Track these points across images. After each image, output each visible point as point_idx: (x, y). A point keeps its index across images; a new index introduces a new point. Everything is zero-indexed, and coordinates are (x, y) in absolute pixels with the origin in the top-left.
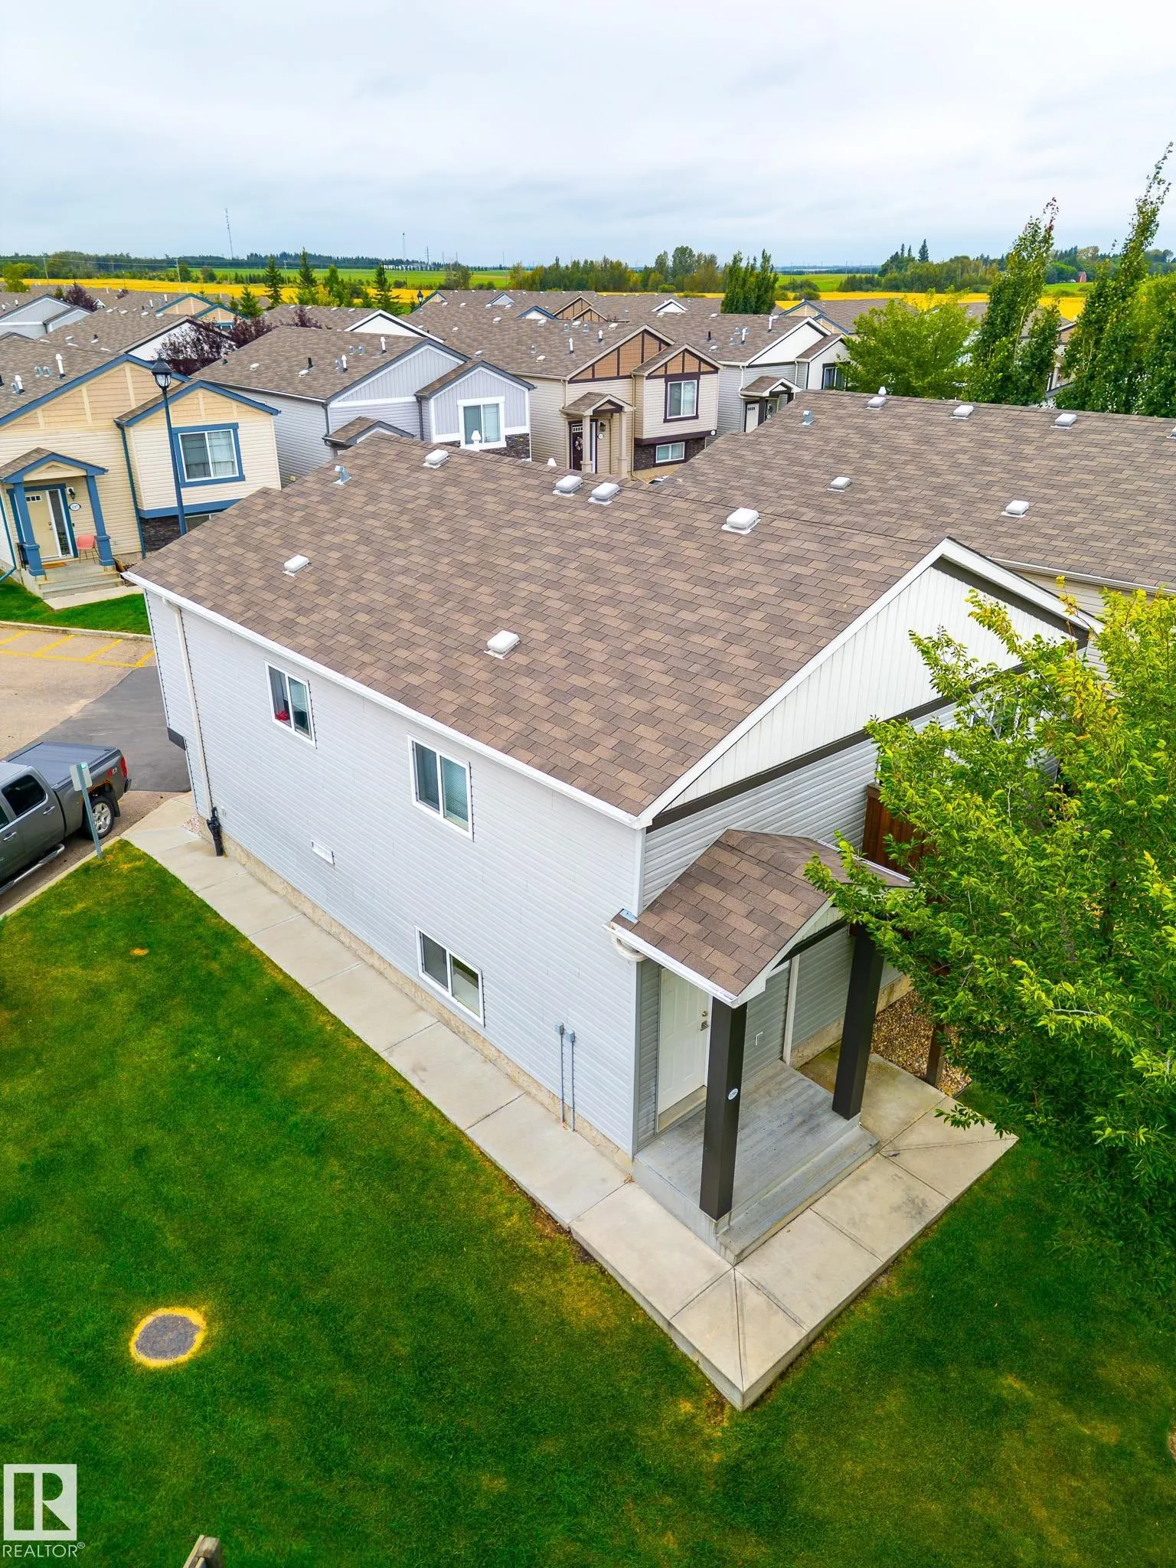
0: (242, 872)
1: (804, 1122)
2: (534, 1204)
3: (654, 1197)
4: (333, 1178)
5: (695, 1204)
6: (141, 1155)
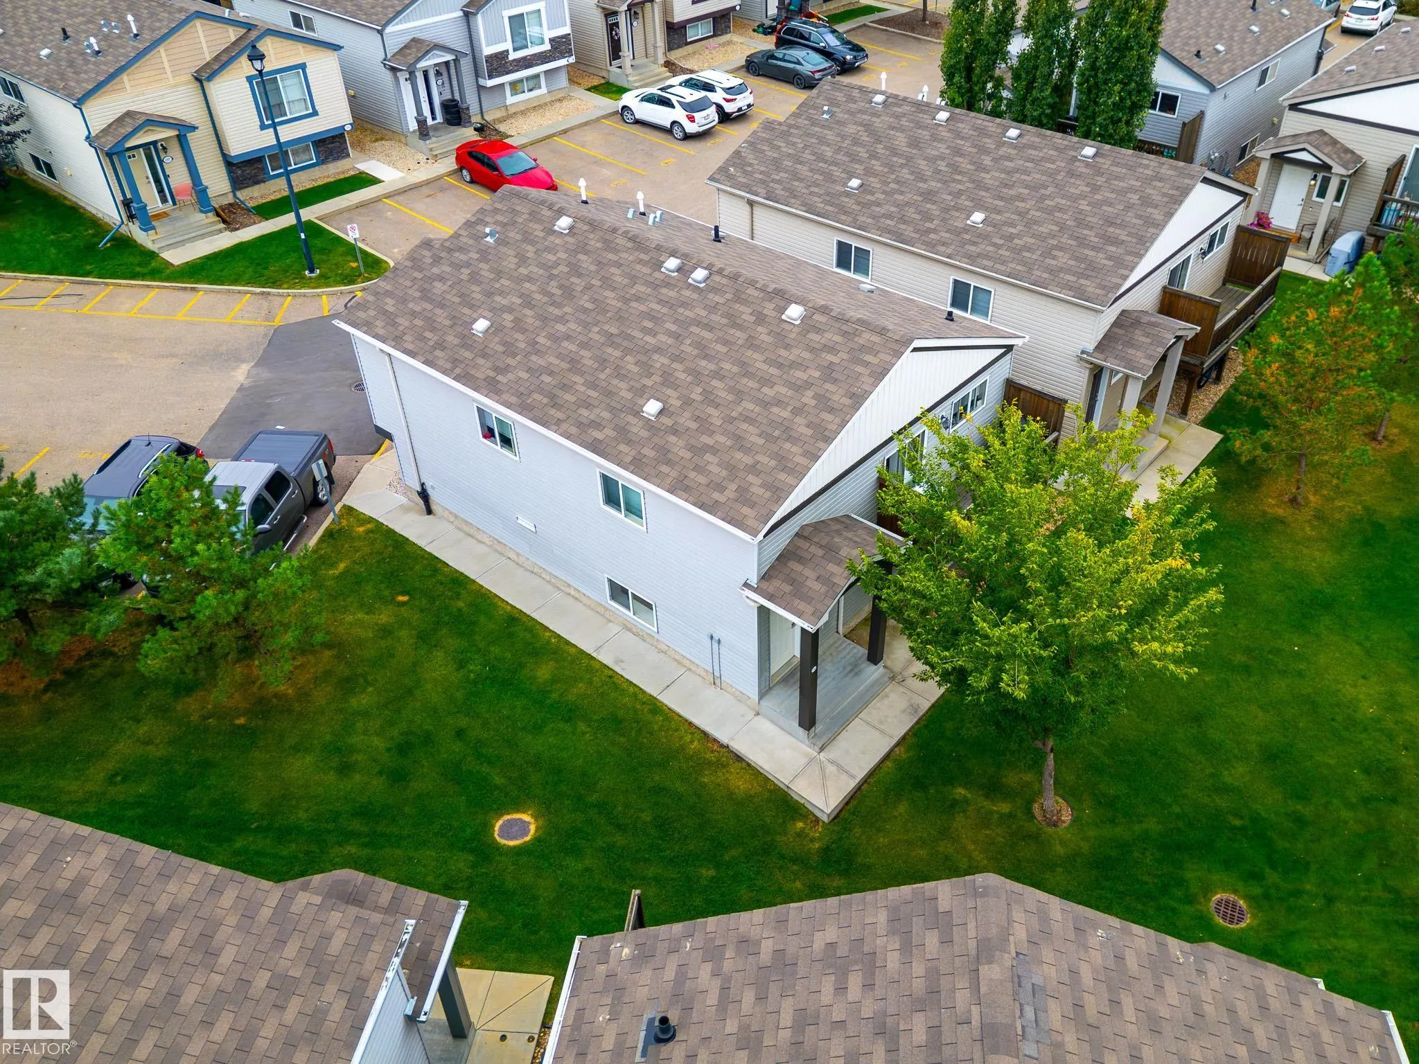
1: (852, 669)
2: (705, 734)
3: (772, 721)
4: (584, 733)
5: (795, 724)
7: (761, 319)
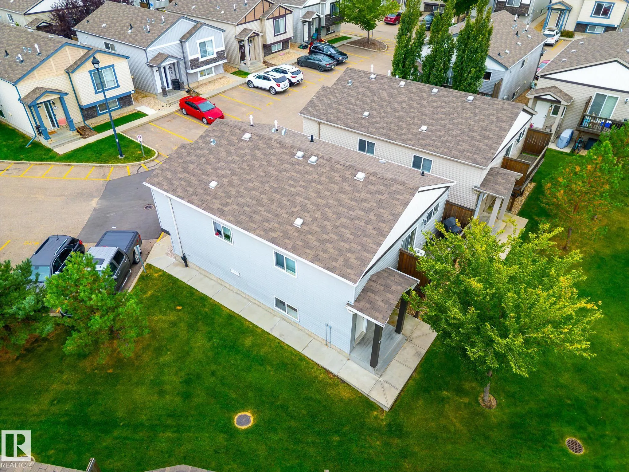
0: (197, 273)
1: (389, 337)
2: (326, 370)
3: (356, 363)
5: (369, 365)
6: (213, 373)
7: (344, 179)
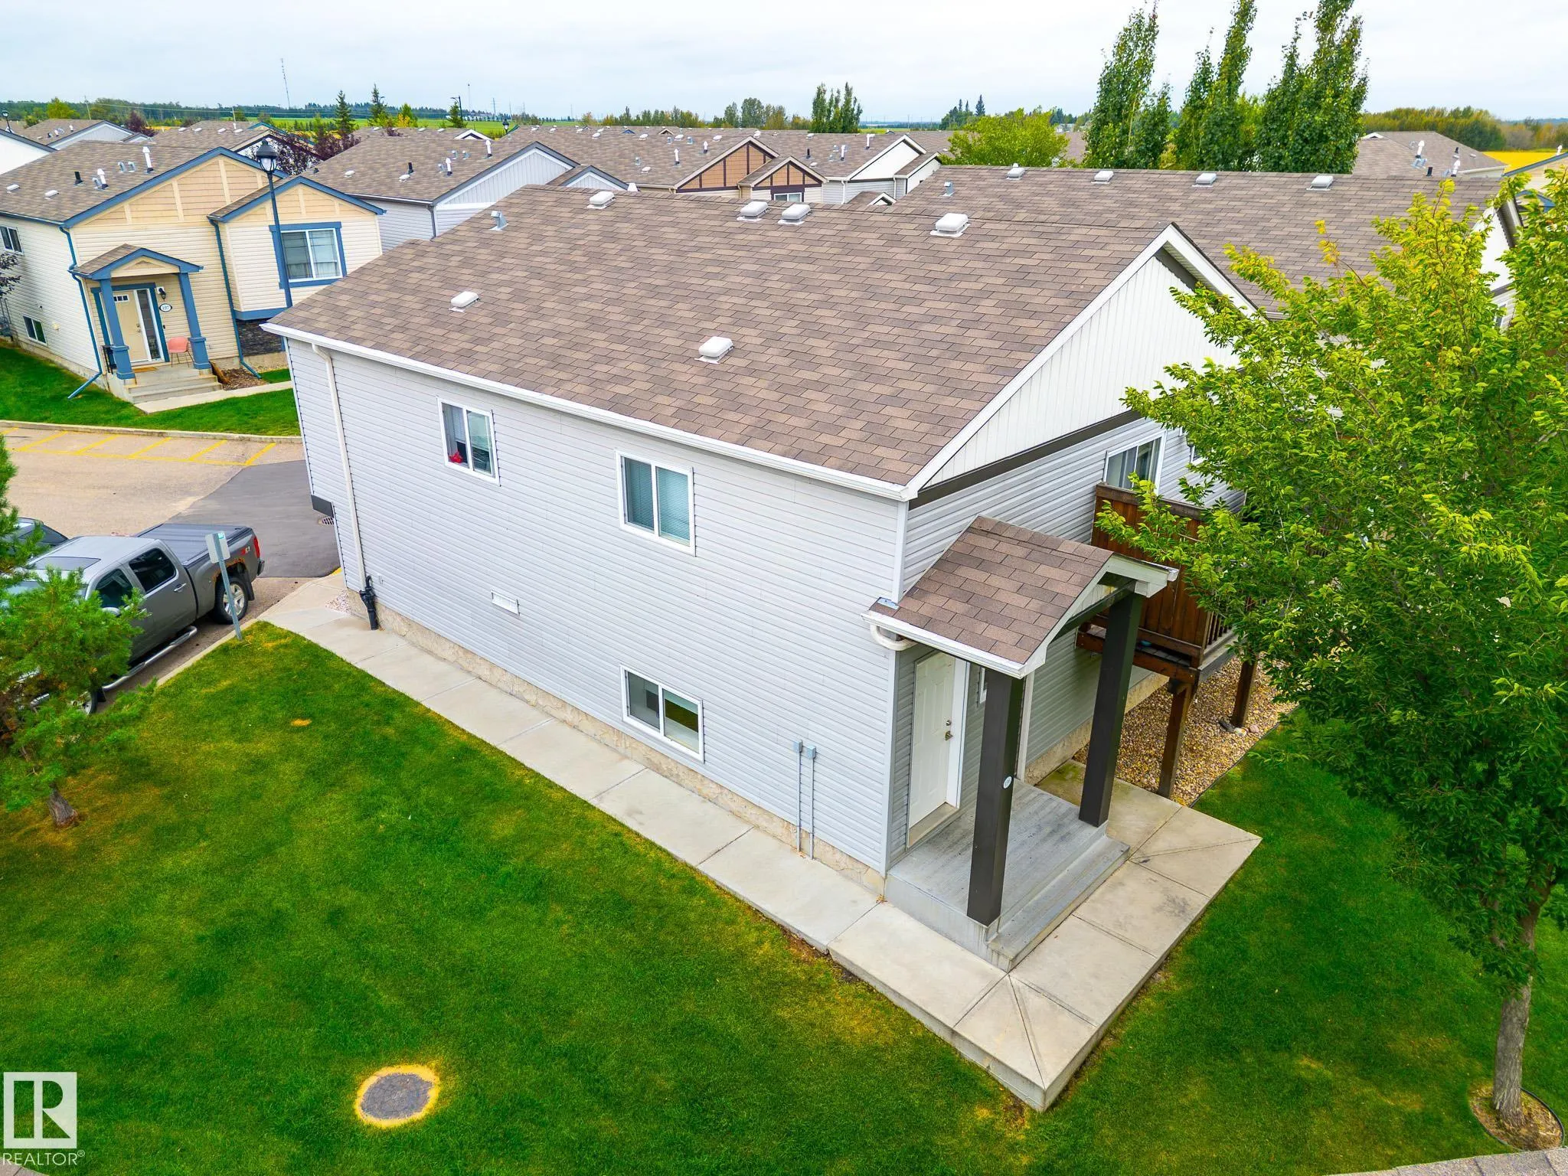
0: (402, 643)
1: (1053, 832)
2: (785, 932)
3: (912, 914)
4: (559, 923)
5: (961, 912)
6: (336, 917)
7: (894, 240)
